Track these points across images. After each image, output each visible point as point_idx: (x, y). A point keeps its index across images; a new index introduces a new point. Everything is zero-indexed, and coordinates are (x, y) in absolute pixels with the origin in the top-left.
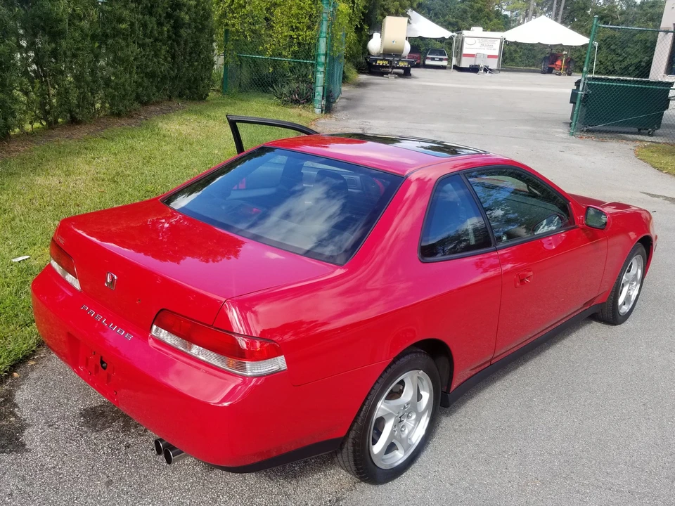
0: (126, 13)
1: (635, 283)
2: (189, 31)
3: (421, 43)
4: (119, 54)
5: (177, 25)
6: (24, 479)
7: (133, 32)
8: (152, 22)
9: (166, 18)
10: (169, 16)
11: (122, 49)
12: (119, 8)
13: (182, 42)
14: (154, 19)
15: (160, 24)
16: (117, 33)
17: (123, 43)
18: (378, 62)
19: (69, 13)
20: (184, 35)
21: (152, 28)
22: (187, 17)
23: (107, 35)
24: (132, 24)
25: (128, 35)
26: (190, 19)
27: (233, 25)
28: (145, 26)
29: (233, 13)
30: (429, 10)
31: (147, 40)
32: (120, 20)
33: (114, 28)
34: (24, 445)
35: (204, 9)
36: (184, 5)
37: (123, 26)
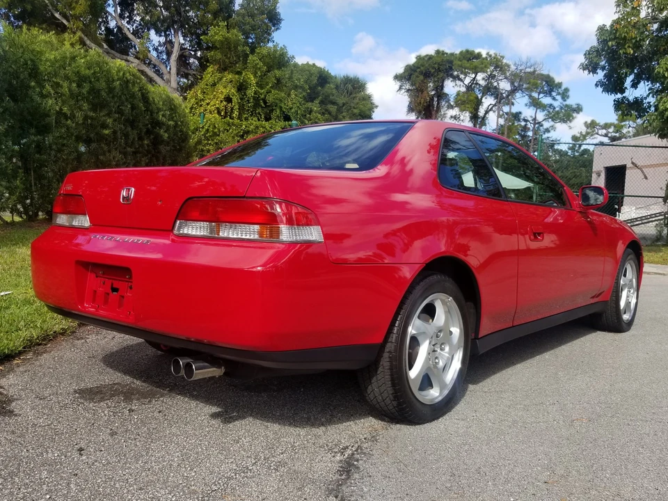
0: (109, 121)
1: (632, 291)
2: (168, 148)
4: (101, 157)
5: (157, 141)
6: (13, 432)
7: (115, 139)
8: (133, 134)
10: (148, 132)
11: (104, 154)
12: (104, 116)
13: (161, 158)
14: (135, 132)
15: (141, 139)
16: (101, 138)
17: (106, 148)
19: (56, 110)
20: (163, 151)
21: (134, 139)
22: (166, 135)
23: (91, 139)
24: (114, 133)
25: (110, 142)
26: (169, 137)
28: (126, 136)
29: (208, 140)
31: (129, 149)
32: (104, 126)
33: (97, 134)
34: (13, 412)
35: (181, 131)
36: (163, 124)
37: (107, 132)
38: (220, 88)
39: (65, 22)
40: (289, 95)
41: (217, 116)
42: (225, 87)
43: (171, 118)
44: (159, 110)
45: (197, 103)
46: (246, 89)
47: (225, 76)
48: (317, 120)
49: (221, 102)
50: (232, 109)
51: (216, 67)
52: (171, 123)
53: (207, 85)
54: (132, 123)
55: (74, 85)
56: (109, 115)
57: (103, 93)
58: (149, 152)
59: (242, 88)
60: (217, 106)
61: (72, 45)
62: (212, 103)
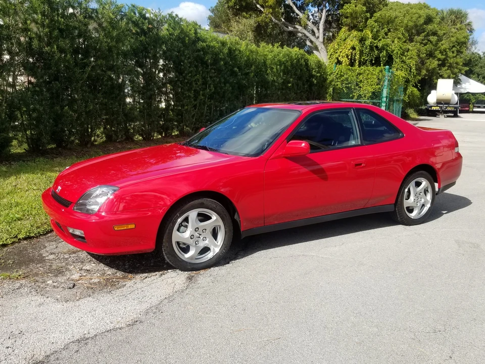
2: (316, 88)
3: (472, 97)
5: (312, 84)
7: (293, 87)
8: (300, 83)
9: (306, 82)
10: (308, 81)
15: (304, 85)
16: (287, 88)
17: (289, 92)
18: (433, 108)
19: (271, 80)
20: (314, 89)
21: (301, 86)
22: (316, 81)
23: (283, 89)
24: (293, 85)
25: (291, 89)
27: (337, 85)
28: (298, 85)
29: (337, 79)
30: (478, 75)
31: (299, 91)
32: (289, 82)
33: (286, 86)
35: (323, 77)
36: (315, 76)
37: (290, 85)
38: (348, 41)
39: (262, 9)
40: (393, 42)
41: (346, 59)
42: (351, 41)
43: (318, 72)
44: (313, 69)
45: (334, 52)
46: (365, 40)
47: (352, 33)
48: (412, 56)
49: (349, 50)
50: (355, 54)
51: (347, 28)
52: (318, 75)
53: (341, 40)
54: (300, 78)
55: (278, 67)
56: (291, 77)
57: (289, 68)
58: (307, 91)
59: (362, 40)
60: (347, 53)
61: (277, 47)
62: (343, 52)
